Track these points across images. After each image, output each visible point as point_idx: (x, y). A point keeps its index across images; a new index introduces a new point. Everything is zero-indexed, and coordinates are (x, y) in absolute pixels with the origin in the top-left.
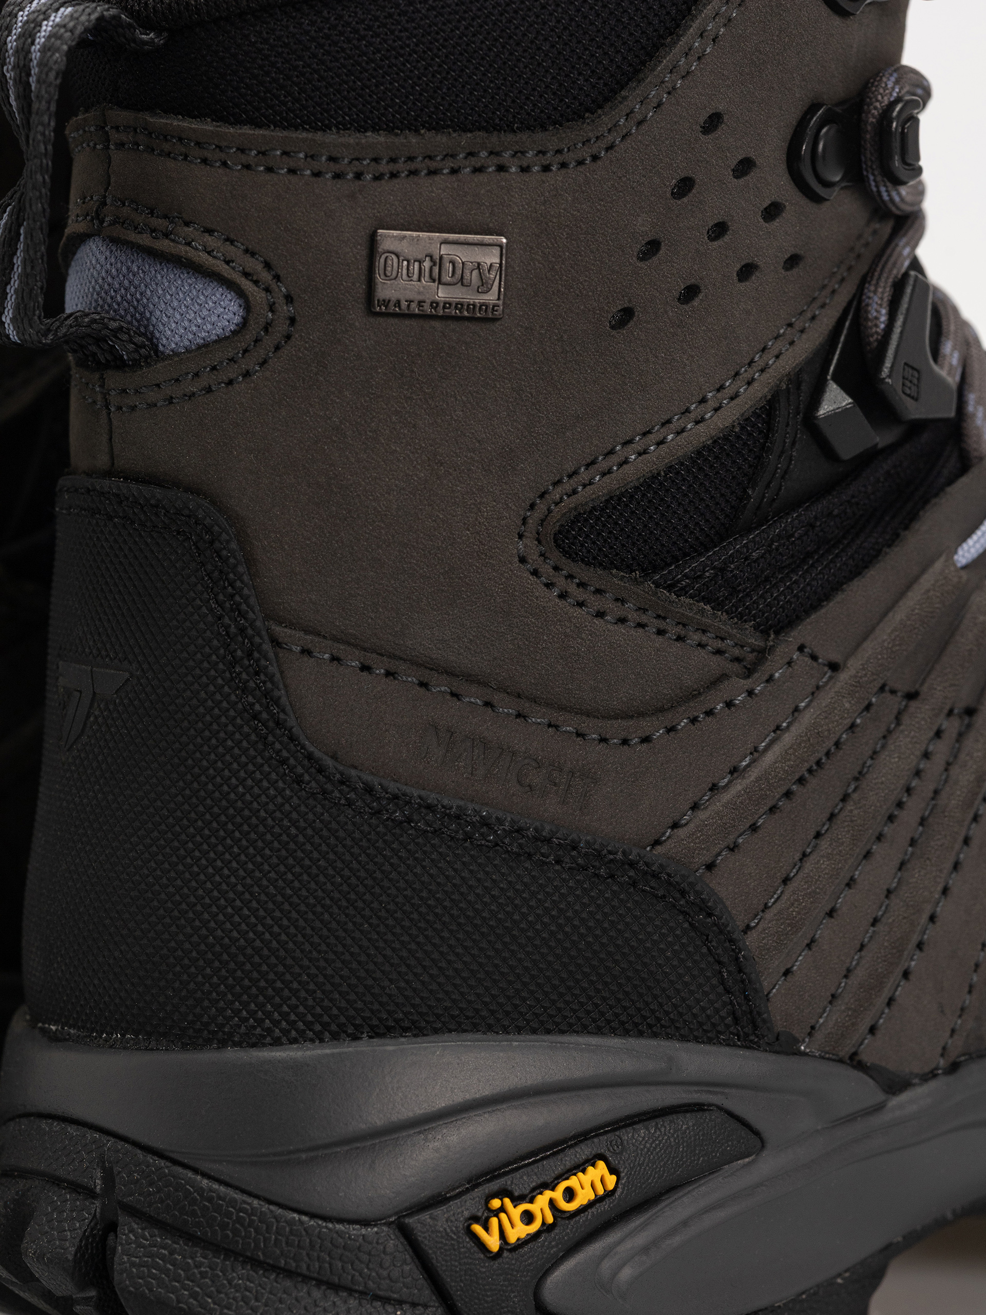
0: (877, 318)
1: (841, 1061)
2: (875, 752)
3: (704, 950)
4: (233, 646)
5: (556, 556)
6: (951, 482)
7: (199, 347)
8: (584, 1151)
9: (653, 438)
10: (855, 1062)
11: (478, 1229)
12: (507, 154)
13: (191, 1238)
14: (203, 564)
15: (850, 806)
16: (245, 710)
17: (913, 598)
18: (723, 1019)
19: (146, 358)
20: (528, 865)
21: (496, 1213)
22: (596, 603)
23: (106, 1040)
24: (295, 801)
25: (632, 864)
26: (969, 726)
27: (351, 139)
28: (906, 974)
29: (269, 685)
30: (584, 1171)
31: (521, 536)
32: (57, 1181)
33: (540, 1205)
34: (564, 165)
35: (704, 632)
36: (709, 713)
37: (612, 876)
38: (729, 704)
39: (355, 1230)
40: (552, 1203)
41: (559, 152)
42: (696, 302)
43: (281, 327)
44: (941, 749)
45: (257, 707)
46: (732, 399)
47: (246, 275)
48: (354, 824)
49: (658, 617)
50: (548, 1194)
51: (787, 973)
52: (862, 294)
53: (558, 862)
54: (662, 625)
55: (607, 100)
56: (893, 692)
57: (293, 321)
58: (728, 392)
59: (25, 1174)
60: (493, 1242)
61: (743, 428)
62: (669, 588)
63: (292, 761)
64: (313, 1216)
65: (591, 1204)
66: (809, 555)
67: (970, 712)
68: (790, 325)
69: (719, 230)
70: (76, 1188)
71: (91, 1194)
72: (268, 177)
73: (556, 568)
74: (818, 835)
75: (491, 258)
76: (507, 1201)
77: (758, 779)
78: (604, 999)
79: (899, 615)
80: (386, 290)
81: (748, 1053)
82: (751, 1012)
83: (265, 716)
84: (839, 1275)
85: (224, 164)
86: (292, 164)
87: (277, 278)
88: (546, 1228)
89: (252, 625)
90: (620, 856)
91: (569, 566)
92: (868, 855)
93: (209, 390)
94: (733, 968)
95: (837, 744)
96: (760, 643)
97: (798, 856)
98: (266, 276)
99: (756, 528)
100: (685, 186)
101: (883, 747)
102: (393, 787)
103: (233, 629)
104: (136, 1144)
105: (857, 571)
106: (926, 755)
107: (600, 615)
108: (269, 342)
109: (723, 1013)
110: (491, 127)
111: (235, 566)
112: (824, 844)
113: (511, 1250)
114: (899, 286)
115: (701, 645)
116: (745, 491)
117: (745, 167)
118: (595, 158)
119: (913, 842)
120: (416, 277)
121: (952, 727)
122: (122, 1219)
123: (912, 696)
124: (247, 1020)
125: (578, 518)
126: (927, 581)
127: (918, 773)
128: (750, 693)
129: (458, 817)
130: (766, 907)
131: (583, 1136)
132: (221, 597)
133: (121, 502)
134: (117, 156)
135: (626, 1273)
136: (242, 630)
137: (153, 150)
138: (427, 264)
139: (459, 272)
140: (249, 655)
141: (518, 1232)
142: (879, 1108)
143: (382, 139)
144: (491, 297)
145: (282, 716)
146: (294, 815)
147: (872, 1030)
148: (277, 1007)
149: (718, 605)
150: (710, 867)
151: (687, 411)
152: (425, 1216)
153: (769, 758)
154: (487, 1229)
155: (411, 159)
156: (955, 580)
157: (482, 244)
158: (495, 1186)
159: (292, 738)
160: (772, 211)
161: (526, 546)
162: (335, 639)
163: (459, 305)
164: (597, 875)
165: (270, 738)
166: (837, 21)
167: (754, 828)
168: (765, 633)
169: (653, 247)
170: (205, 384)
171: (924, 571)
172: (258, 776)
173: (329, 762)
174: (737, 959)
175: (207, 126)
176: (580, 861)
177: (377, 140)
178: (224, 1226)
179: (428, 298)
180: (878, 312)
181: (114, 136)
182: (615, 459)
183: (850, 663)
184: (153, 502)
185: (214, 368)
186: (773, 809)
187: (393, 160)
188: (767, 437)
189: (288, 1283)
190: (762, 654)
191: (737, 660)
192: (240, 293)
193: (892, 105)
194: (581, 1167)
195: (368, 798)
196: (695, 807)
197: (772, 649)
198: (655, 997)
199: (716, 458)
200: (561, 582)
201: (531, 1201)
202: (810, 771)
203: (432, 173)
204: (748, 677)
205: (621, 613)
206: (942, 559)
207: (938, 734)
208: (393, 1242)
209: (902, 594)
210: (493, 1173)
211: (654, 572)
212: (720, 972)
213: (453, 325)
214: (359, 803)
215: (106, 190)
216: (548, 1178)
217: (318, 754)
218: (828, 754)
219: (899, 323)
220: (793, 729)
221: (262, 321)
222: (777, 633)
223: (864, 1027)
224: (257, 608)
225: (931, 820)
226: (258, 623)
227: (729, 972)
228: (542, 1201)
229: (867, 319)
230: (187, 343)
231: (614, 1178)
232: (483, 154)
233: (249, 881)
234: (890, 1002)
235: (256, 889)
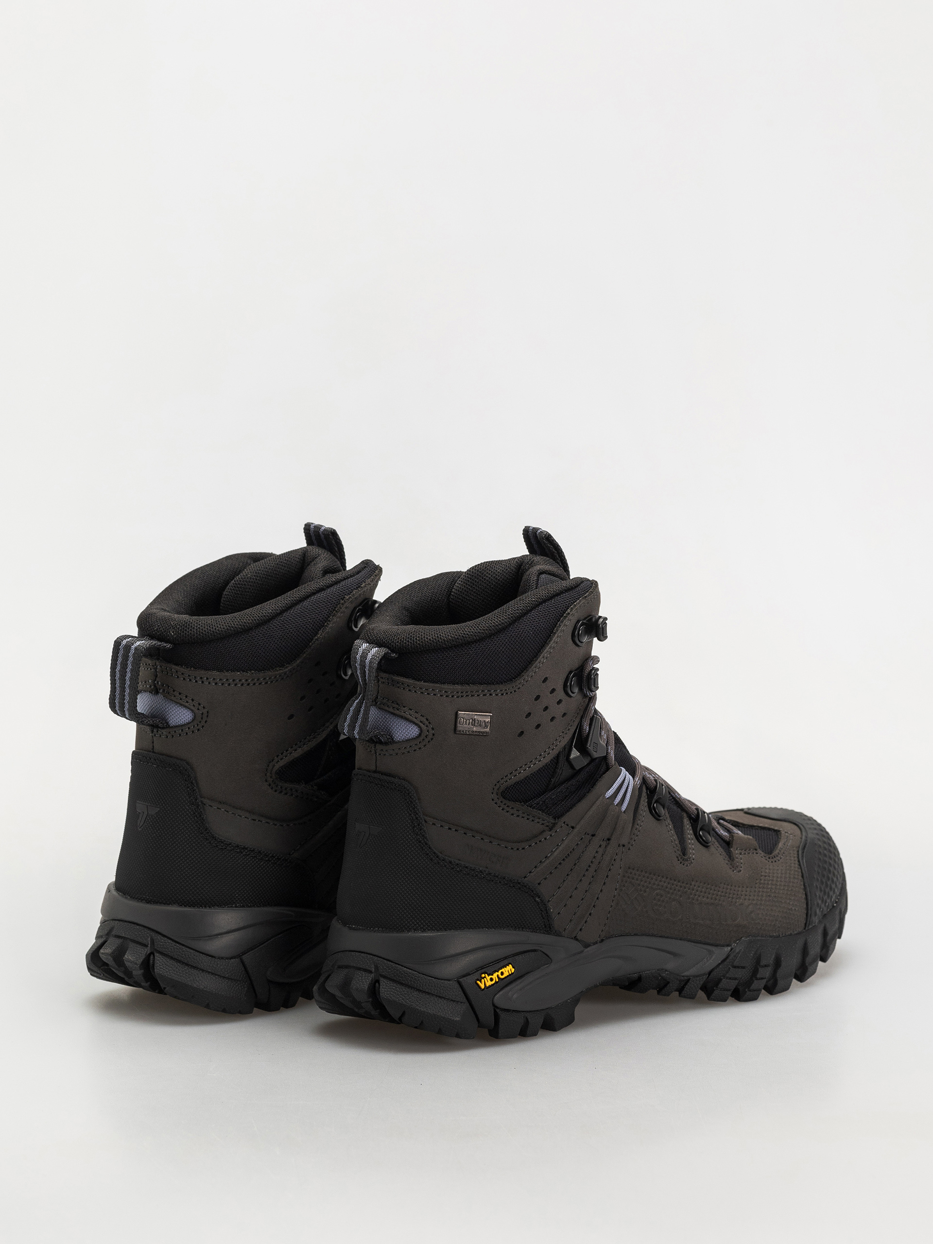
0: (586, 729)
1: (572, 938)
2: (583, 851)
3: (538, 907)
4: (414, 822)
5: (501, 799)
6: (604, 773)
7: (407, 740)
8: (506, 962)
9: (527, 766)
10: (576, 938)
11: (478, 982)
12: (492, 691)
13: (402, 984)
14: (406, 800)
15: (576, 867)
16: (417, 840)
17: (594, 808)
18: (542, 926)
19: (390, 742)
20: (492, 883)
21: (483, 978)
22: (512, 811)
23: (372, 930)
24: (430, 865)
25: (519, 883)
26: (608, 844)
27: (451, 687)
28: (590, 914)
29: (424, 833)
30: (506, 967)
31: (492, 793)
32: (359, 969)
33: (495, 976)
34: (507, 693)
35: (539, 819)
36: (540, 841)
37: (514, 886)
38: (545, 839)
39: (446, 982)
40: (498, 976)
41: (506, 690)
42: (540, 729)
43: (430, 736)
44: (601, 850)
45: (421, 839)
46: (548, 754)
47: (421, 722)
48: (446, 872)
49: (528, 815)
50: (497, 973)
51: (559, 913)
52: (581, 722)
53: (500, 882)
54: (528, 817)
55: (519, 675)
56: (588, 834)
57: (433, 734)
58: (547, 753)
59: (347, 967)
60: (483, 986)
61: (551, 762)
62: (530, 807)
63: (430, 854)
64: (435, 978)
65: (508, 976)
66: (567, 796)
67: (609, 839)
68: (563, 732)
69: (546, 708)
70: (365, 970)
71: (371, 972)
72: (428, 696)
73: (501, 802)
74: (568, 875)
75: (488, 720)
76: (486, 975)
77: (553, 860)
78: (511, 920)
79: (590, 813)
80: (460, 727)
81: (548, 936)
82: (549, 924)
83: (423, 842)
84: (569, 999)
85: (415, 691)
86: (435, 693)
87: (430, 723)
88: (496, 982)
89: (420, 817)
90: (516, 881)
91: (505, 801)
92: (581, 880)
93: (409, 752)
94: (545, 912)
95: (573, 849)
96: (553, 821)
97: (563, 881)
98: (427, 723)
99: (553, 790)
100: (538, 698)
101: (585, 850)
102: (457, 862)
103: (414, 818)
104: (384, 959)
105: (579, 801)
106: (597, 852)
107: (512, 814)
108: (427, 740)
109: (542, 925)
110: (488, 684)
111: (415, 800)
112: (569, 877)
113: (487, 988)
114: (592, 719)
115: (538, 822)
116: (550, 779)
117: (553, 691)
118: (515, 691)
119: (593, 877)
120: (468, 724)
121: (604, 844)
122: (382, 979)
123: (593, 835)
124: (416, 925)
125: (507, 788)
126: (598, 803)
127: (594, 857)
128: (551, 835)
129: (474, 870)
130: (554, 895)
131: (505, 958)
132: (411, 809)
133: (381, 781)
134: (381, 685)
135: (515, 996)
136: (417, 818)
137: (393, 685)
138: (471, 721)
139: (479, 723)
140: (419, 825)
141: (489, 983)
142: (582, 952)
143: (460, 687)
144: (488, 730)
145: (427, 842)
146: (430, 869)
147: (581, 930)
148: (416, 921)
149: (543, 811)
150: (539, 884)
151: (537, 758)
152: (465, 978)
153: (556, 854)
154: (481, 982)
155: (467, 692)
156: (606, 802)
157: (486, 715)
158: (483, 971)
159: (430, 848)
160: (559, 702)
161: (494, 796)
162: (441, 821)
163: (479, 732)
164: (510, 886)
165: (424, 848)
166: (577, 648)
167: (551, 873)
168: (555, 818)
169: (529, 714)
170: (408, 750)
171: (597, 800)
172: (420, 858)
173: (440, 854)
174: (546, 910)
175: (411, 681)
176: (506, 882)
177: (458, 687)
178: (411, 981)
179: (471, 730)
180: (586, 727)
181: (381, 680)
182: (517, 772)
183: (577, 826)
184: (391, 782)
185: (410, 746)
186: (556, 868)
187: (462, 692)
188: (557, 765)
189: (428, 996)
190: (554, 824)
191: (548, 826)
192: (419, 727)
193: (591, 670)
194: (505, 966)
195: (450, 864)
196: (536, 867)
197: (557, 823)
198: (524, 920)
199: (543, 770)
200: (503, 806)
201: (492, 975)
202: (566, 857)
203: (472, 696)
204: (550, 831)
205: (518, 814)
206: (602, 796)
207: (600, 846)
208: (457, 986)
209: (591, 807)
210: (482, 968)
211: (527, 802)
212: (542, 913)
213: (477, 737)
214: (448, 866)
215: (378, 694)
216: (496, 969)
217: (436, 852)
218: (571, 852)
219: (592, 729)
220: (562, 845)
221: (425, 735)
222: (558, 819)
223: (579, 929)
224: (421, 812)
225: (598, 870)
226: (421, 816)
227: (544, 913)
228: (495, 975)
229: (583, 729)
230: (402, 739)
231: (514, 969)
232: (486, 691)
233: (417, 887)
234: (586, 922)
235: (419, 889)
